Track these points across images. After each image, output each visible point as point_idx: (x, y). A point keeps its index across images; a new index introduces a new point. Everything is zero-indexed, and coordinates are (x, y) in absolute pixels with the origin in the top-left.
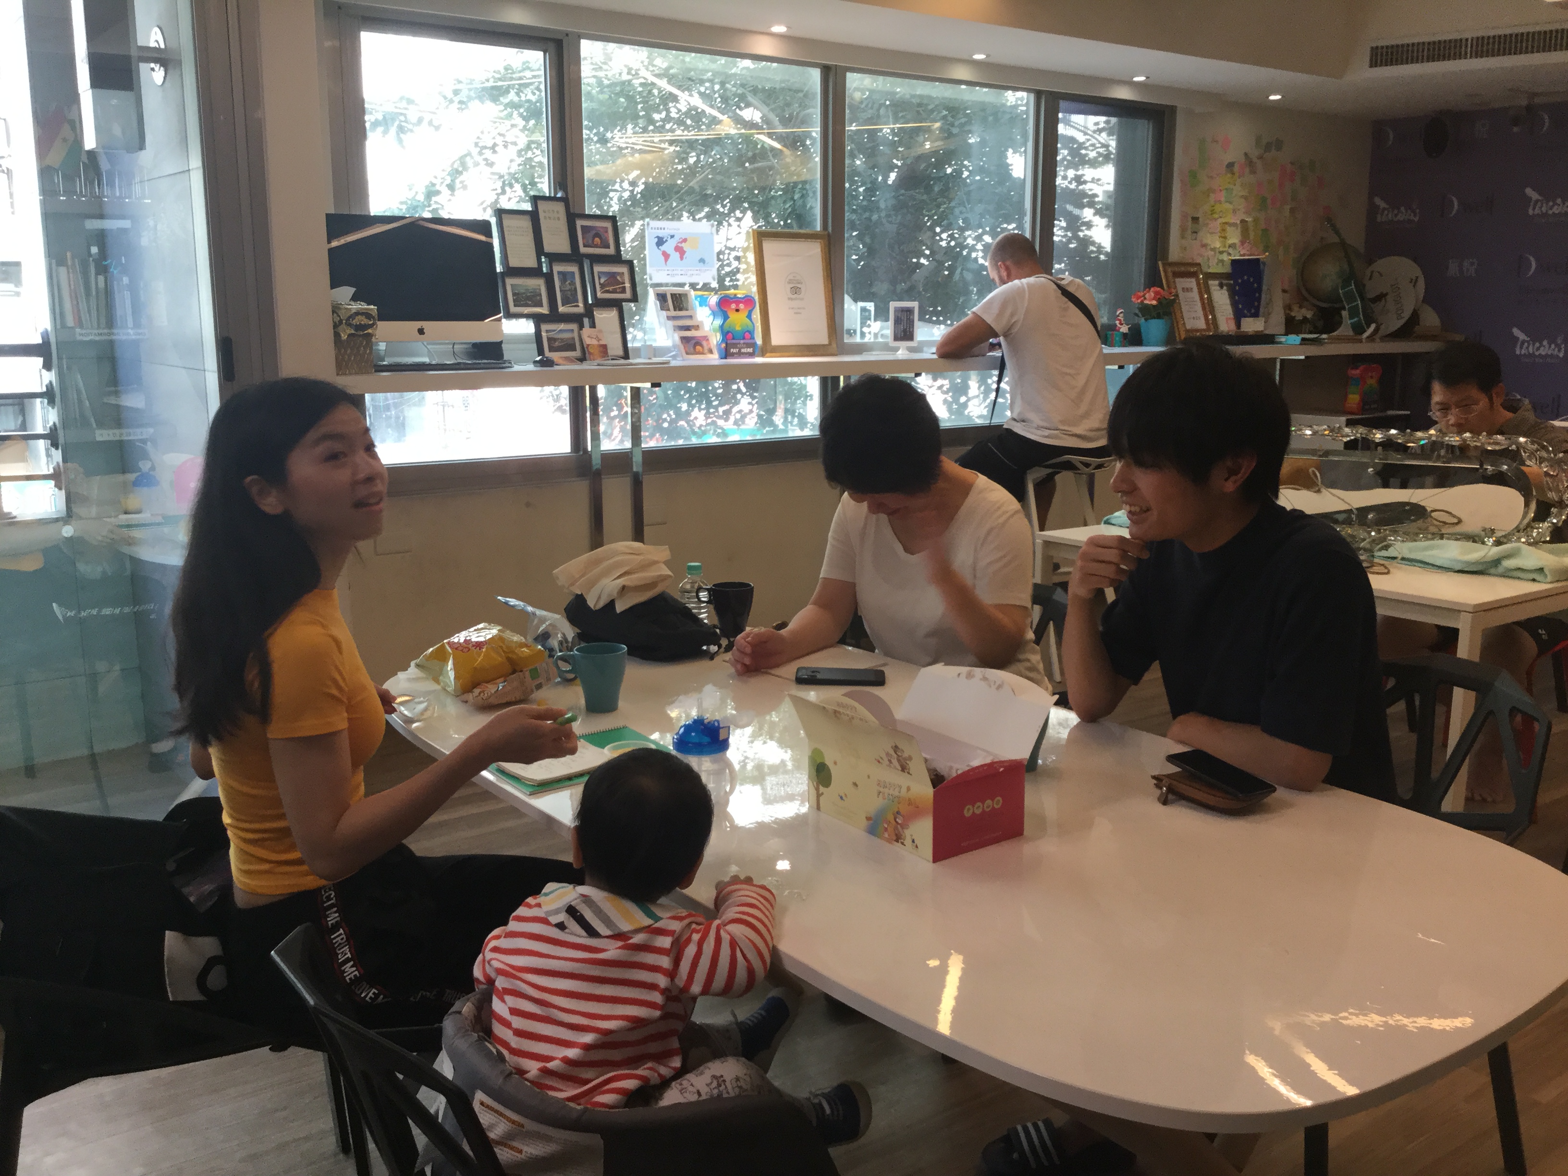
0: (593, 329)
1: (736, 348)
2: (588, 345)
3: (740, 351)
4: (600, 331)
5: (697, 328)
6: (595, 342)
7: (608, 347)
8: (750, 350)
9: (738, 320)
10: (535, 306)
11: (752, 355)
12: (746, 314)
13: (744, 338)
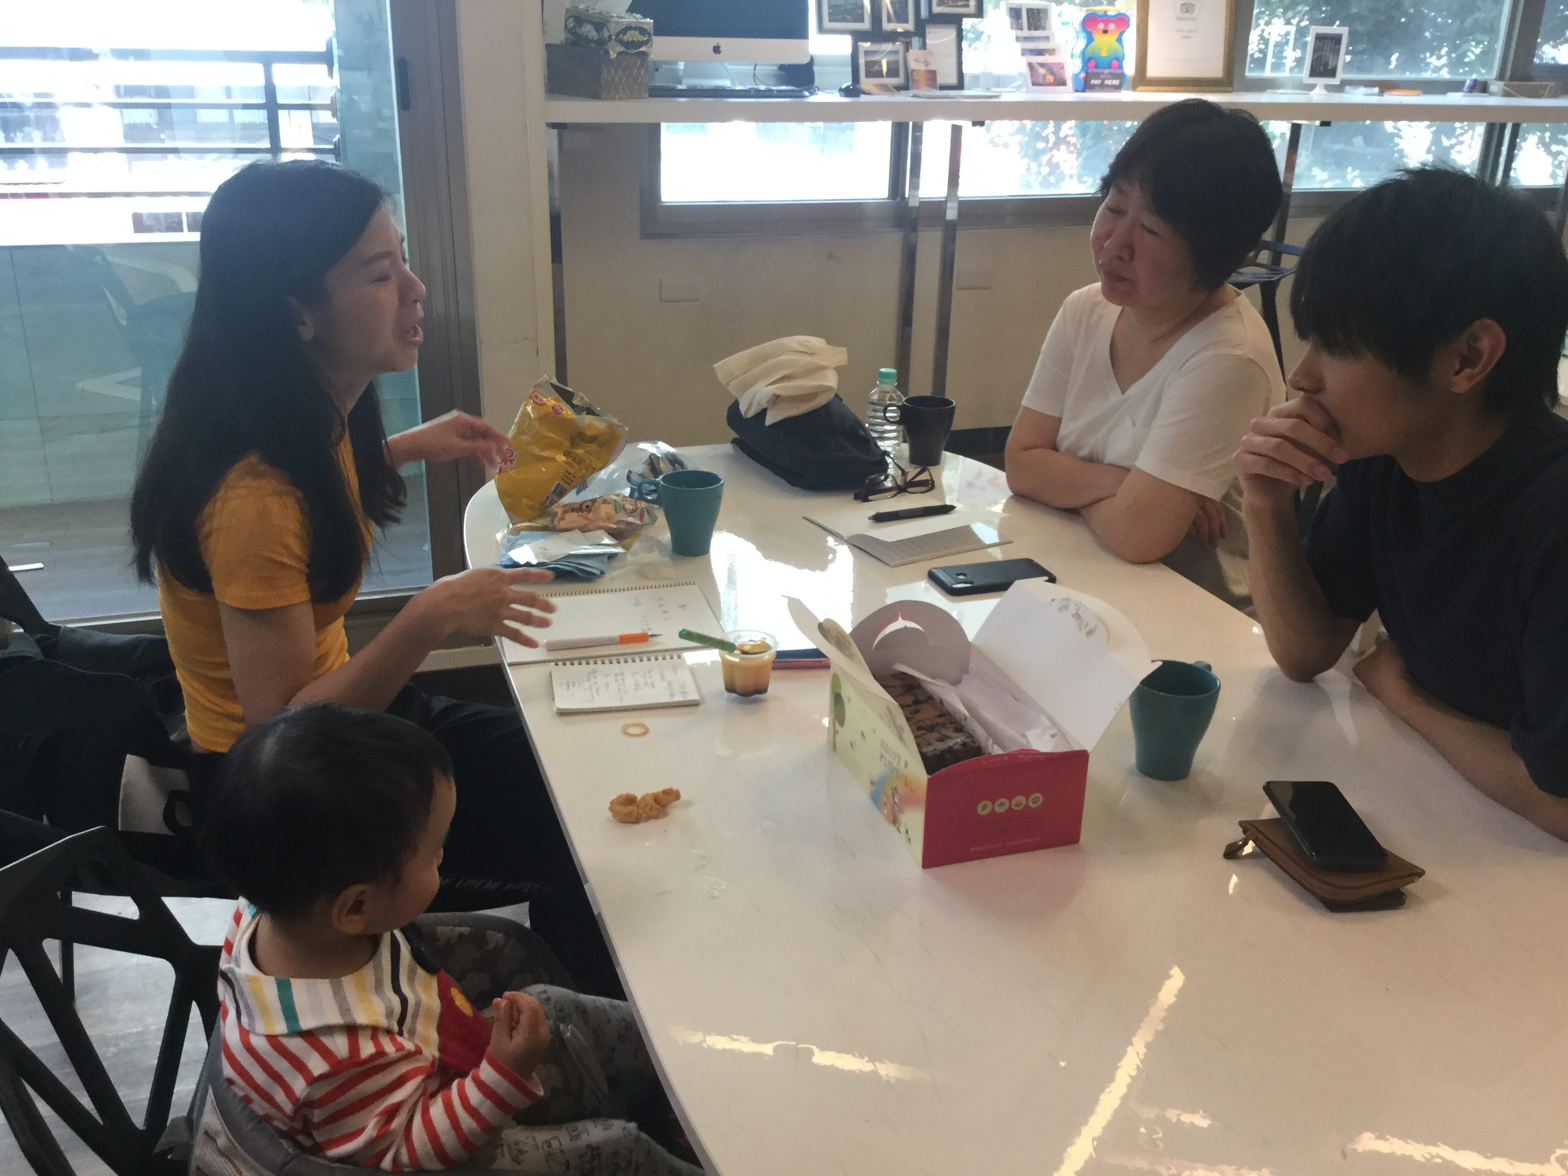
0: (923, 51)
1: (1098, 79)
2: (913, 71)
3: (1102, 83)
4: (931, 54)
5: (1052, 52)
6: (921, 67)
7: (938, 73)
8: (1116, 82)
9: (1104, 44)
10: (855, 21)
11: (1118, 88)
12: (1116, 36)
13: (1110, 67)
